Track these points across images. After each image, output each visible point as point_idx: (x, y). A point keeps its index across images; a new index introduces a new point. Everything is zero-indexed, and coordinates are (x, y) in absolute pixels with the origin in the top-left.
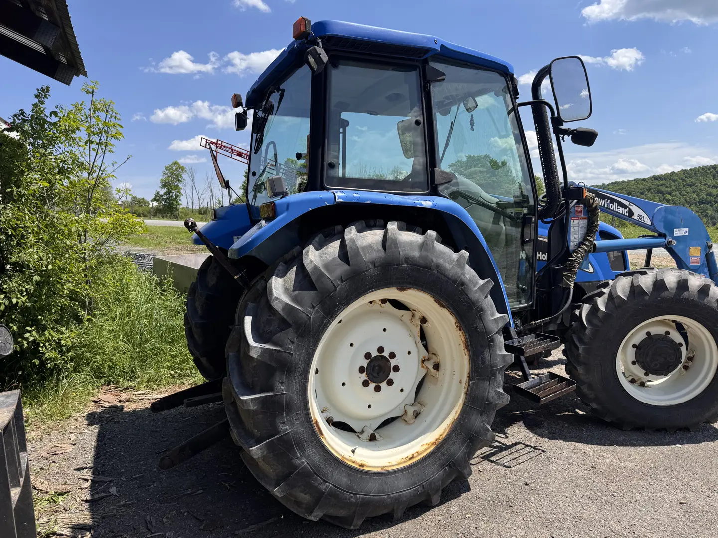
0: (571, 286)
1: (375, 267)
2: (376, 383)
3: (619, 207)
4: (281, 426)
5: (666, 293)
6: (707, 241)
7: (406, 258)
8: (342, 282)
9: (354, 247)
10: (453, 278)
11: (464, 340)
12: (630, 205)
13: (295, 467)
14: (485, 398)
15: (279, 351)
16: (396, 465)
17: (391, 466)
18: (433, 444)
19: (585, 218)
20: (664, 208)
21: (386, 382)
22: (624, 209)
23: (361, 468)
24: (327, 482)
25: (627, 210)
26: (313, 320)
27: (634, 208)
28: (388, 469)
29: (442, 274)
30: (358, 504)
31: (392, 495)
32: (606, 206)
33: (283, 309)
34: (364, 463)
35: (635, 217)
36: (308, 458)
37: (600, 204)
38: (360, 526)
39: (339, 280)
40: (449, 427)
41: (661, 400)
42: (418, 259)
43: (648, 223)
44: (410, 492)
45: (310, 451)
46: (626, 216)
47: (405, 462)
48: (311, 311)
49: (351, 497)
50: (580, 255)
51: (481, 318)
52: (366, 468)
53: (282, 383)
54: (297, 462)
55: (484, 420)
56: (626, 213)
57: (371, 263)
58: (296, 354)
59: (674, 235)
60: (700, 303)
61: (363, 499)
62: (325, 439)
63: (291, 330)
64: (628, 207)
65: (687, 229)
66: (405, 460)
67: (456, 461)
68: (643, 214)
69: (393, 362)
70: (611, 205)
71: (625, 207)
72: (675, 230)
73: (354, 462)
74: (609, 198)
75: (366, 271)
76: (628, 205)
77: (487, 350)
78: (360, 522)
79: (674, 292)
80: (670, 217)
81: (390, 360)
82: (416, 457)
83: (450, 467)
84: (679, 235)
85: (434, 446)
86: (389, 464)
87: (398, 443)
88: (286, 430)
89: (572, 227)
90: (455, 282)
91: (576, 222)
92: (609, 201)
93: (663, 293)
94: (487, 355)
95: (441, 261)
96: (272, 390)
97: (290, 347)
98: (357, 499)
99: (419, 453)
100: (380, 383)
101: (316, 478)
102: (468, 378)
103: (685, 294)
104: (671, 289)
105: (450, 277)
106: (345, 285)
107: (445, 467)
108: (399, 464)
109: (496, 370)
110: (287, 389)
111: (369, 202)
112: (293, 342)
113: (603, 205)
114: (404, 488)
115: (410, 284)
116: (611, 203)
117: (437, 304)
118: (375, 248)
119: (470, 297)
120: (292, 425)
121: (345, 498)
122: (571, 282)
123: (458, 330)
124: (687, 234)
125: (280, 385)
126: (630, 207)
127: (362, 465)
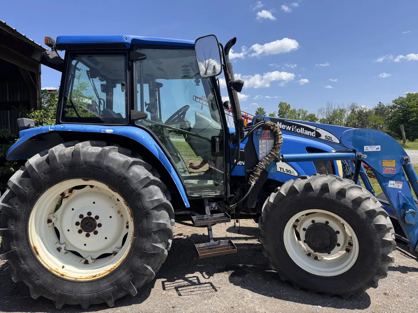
0: (252, 183)
1: (65, 167)
2: (86, 232)
3: (305, 131)
4: (12, 246)
5: (312, 193)
6: (403, 156)
7: (85, 162)
8: (45, 174)
9: (53, 155)
10: (118, 175)
11: (130, 212)
12: (316, 129)
13: (21, 269)
14: (143, 248)
15: (10, 208)
16: (85, 279)
17: (81, 279)
18: (109, 271)
19: (273, 139)
20: (353, 131)
21: (93, 232)
22: (311, 132)
23: (61, 276)
24: (39, 280)
25: (314, 133)
26: (28, 194)
27: (320, 131)
28: (78, 280)
29: (111, 172)
30: (57, 295)
31: (77, 295)
32: (293, 130)
33: (13, 187)
34: (64, 274)
35: (323, 137)
36: (28, 265)
37: (287, 129)
38: (61, 307)
39: (43, 173)
40: (120, 262)
41: (320, 271)
42: (93, 163)
43: (337, 142)
44: (89, 295)
45: (30, 262)
46: (314, 137)
47: (90, 278)
48: (27, 189)
49: (53, 291)
50: (263, 163)
51: (140, 199)
52: (65, 277)
53: (12, 225)
54: (22, 266)
55: (143, 261)
56: (313, 134)
57: (62, 164)
58: (19, 211)
59: (365, 151)
60: (337, 202)
61: (60, 293)
62: (40, 257)
63: (16, 198)
64: (315, 131)
65: (379, 147)
66: (90, 277)
67: (121, 283)
68: (331, 135)
69: (98, 222)
70: (298, 129)
71: (312, 130)
72: (365, 147)
73: (57, 272)
74: (295, 125)
75: (58, 169)
76: (314, 129)
77: (145, 219)
78: (61, 306)
79: (318, 192)
80: (359, 137)
81: (96, 220)
82: (98, 276)
83: (118, 286)
84: (369, 150)
85: (109, 272)
86: (80, 278)
87: (95, 267)
88: (15, 249)
89: (260, 145)
90: (120, 177)
91: (264, 141)
92: (296, 127)
93: (310, 193)
94: (145, 222)
95: (111, 164)
96: (7, 227)
97: (16, 206)
98: (57, 293)
99: (99, 275)
100: (90, 232)
101: (33, 276)
102: (133, 235)
103: (327, 194)
104: (316, 190)
105: (116, 174)
106: (47, 176)
107: (114, 285)
108: (86, 278)
109: (151, 232)
110: (15, 228)
111: (70, 130)
112: (17, 204)
113: (289, 129)
114: (85, 292)
115: (90, 177)
116: (297, 128)
117: (110, 189)
118: (67, 156)
119: (131, 187)
120: (18, 246)
121: (50, 291)
122: (253, 181)
123: (126, 206)
124: (380, 150)
125: (11, 225)
126: (317, 130)
127: (63, 275)
